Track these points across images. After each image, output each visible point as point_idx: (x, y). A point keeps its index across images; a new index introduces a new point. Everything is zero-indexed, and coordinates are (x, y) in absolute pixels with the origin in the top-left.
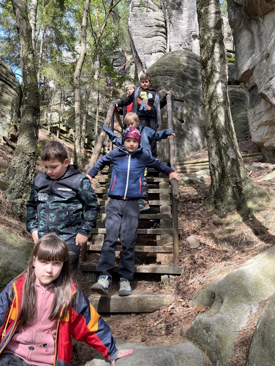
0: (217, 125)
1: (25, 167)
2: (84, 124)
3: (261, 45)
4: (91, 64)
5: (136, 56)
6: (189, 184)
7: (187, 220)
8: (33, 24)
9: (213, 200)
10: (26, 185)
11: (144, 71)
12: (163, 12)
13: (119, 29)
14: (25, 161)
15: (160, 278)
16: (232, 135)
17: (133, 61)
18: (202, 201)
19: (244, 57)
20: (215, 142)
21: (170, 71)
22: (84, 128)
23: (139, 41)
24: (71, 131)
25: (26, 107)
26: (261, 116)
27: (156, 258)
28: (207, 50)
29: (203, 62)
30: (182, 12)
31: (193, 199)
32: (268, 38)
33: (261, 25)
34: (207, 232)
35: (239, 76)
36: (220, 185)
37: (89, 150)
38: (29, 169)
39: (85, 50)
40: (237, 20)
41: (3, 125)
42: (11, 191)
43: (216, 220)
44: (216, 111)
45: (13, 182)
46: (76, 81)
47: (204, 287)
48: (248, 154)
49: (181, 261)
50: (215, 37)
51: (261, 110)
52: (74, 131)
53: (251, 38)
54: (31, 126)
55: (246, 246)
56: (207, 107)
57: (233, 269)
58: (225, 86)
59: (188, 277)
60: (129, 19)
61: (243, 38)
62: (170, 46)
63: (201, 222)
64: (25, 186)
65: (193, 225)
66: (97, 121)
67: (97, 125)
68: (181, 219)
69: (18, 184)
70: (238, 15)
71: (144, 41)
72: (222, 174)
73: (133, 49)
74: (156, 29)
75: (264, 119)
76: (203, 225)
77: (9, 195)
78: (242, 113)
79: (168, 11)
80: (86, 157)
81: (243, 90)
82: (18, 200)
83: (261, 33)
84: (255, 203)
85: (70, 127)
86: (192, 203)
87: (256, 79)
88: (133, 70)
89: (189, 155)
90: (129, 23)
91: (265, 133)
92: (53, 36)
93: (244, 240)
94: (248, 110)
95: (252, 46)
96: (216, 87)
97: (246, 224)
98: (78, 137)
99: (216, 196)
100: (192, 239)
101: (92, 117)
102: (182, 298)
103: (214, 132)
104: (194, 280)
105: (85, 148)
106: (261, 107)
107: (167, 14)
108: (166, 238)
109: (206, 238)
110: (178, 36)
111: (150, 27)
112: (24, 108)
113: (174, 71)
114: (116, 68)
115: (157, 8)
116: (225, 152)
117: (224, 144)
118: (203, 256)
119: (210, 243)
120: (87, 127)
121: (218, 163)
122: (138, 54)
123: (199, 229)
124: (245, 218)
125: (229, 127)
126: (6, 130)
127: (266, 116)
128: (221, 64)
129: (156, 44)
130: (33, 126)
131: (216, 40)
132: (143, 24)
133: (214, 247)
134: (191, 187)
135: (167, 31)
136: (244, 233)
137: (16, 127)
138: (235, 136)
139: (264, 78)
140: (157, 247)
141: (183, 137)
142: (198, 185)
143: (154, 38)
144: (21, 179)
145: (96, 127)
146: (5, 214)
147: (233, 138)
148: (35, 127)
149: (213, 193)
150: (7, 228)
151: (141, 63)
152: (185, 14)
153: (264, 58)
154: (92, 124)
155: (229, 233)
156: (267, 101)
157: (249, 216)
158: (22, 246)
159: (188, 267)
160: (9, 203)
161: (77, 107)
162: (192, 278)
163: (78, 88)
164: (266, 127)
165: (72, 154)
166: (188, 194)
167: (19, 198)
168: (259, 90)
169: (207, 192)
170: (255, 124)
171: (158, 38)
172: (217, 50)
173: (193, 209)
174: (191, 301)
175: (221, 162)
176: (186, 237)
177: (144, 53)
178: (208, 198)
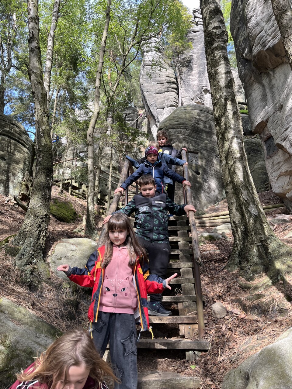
0: (235, 180)
1: (36, 231)
2: (97, 179)
3: (273, 97)
4: (104, 121)
5: (148, 111)
6: (210, 240)
7: (211, 284)
8: (47, 85)
9: (237, 260)
10: (37, 250)
11: (157, 125)
12: (173, 69)
13: (131, 86)
14: (37, 224)
15: (185, 355)
16: (252, 190)
17: (146, 115)
18: (226, 261)
19: (257, 110)
20: (235, 198)
21: (183, 124)
22: (97, 183)
23: (151, 97)
24: (84, 187)
25: (39, 169)
26: (280, 166)
27: (179, 330)
28: (220, 108)
29: (217, 119)
30: (192, 69)
31: (216, 259)
32: (280, 90)
33: (272, 78)
34: (233, 298)
35: (254, 128)
36: (243, 244)
37: (102, 206)
38: (40, 232)
39: (98, 109)
40: (247, 74)
41: (14, 184)
42: (21, 257)
43: (243, 283)
44: (233, 167)
45: (23, 247)
46: (89, 139)
47: (236, 366)
48: (271, 206)
49: (207, 333)
50: (226, 95)
51: (279, 160)
52: (87, 187)
53: (263, 91)
54: (43, 188)
55: (279, 314)
56: (224, 162)
57: (266, 343)
58: (241, 141)
59: (216, 353)
60: (141, 77)
61: (254, 91)
62: (182, 101)
63: (226, 286)
64: (36, 252)
65: (218, 289)
66: (110, 176)
67: (110, 180)
68: (204, 282)
69: (29, 249)
70: (248, 70)
71: (156, 97)
72: (245, 232)
73: (145, 104)
74: (167, 85)
75: (284, 169)
76: (229, 288)
77: (18, 262)
78: (260, 163)
79: (179, 69)
80: (99, 213)
81: (258, 141)
82: (28, 266)
83: (273, 86)
84: (284, 263)
85: (82, 183)
86: (215, 263)
87: (271, 130)
88: (146, 124)
89: (207, 207)
90: (141, 80)
91: (286, 184)
92: (66, 95)
93: (276, 307)
94: (266, 161)
95: (264, 98)
96: (231, 143)
97: (277, 287)
98: (91, 194)
99: (240, 255)
100: (218, 307)
101: (105, 172)
102: (212, 381)
103: (233, 188)
104: (224, 357)
105: (98, 204)
106: (279, 157)
107: (177, 71)
108: (189, 306)
109: (233, 305)
110: (189, 91)
111: (161, 83)
112: (37, 169)
113: (187, 124)
114: (129, 122)
115: (167, 67)
116: (247, 208)
117: (245, 200)
118: (231, 327)
119: (238, 311)
120: (100, 182)
121: (240, 220)
122: (151, 109)
123: (225, 294)
124: (274, 281)
125: (249, 182)
126: (16, 189)
127: (285, 166)
128: (235, 121)
129: (168, 99)
130: (46, 187)
131: (228, 98)
132: (154, 81)
133: (243, 315)
134: (212, 245)
135: (178, 87)
136: (276, 298)
137: (27, 186)
138: (255, 191)
139: (280, 128)
140: (179, 317)
141: (200, 190)
142: (219, 241)
143: (166, 93)
144: (32, 244)
145: (110, 182)
146: (14, 283)
147: (253, 193)
148: (48, 188)
149: (237, 253)
150: (16, 300)
151: (154, 117)
152: (196, 70)
153: (278, 110)
154: (105, 179)
155: (258, 299)
156: (285, 152)
157: (279, 278)
158: (31, 321)
159: (215, 342)
160: (18, 270)
161: (91, 163)
162: (221, 355)
163: (91, 146)
164: (286, 177)
165: (85, 212)
166: (210, 253)
167: (29, 265)
168: (275, 140)
169: (230, 250)
170: (275, 174)
171: (170, 93)
172: (229, 107)
173: (217, 270)
174: (221, 384)
175: (243, 219)
176: (211, 304)
177: (157, 108)
178: (232, 258)
